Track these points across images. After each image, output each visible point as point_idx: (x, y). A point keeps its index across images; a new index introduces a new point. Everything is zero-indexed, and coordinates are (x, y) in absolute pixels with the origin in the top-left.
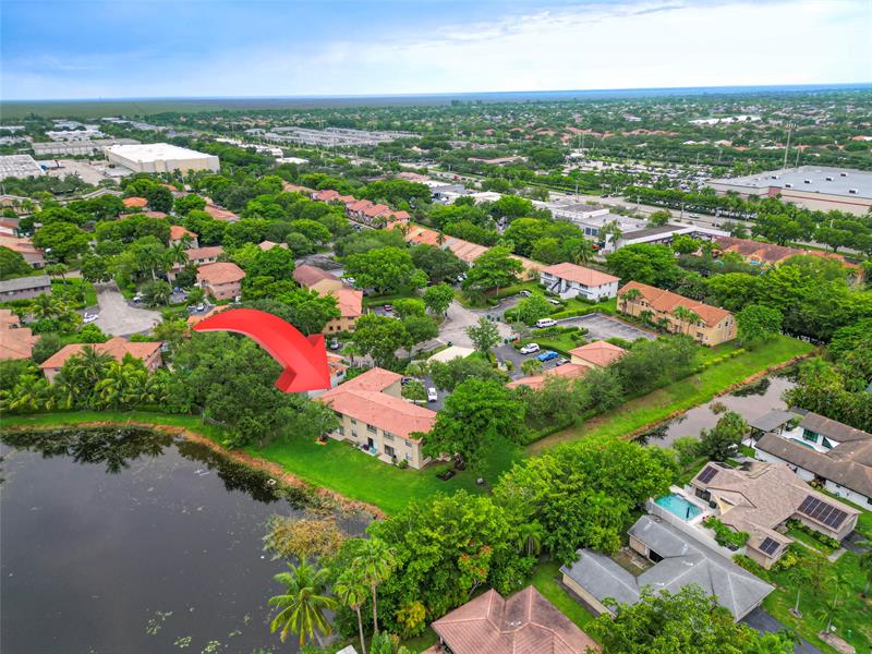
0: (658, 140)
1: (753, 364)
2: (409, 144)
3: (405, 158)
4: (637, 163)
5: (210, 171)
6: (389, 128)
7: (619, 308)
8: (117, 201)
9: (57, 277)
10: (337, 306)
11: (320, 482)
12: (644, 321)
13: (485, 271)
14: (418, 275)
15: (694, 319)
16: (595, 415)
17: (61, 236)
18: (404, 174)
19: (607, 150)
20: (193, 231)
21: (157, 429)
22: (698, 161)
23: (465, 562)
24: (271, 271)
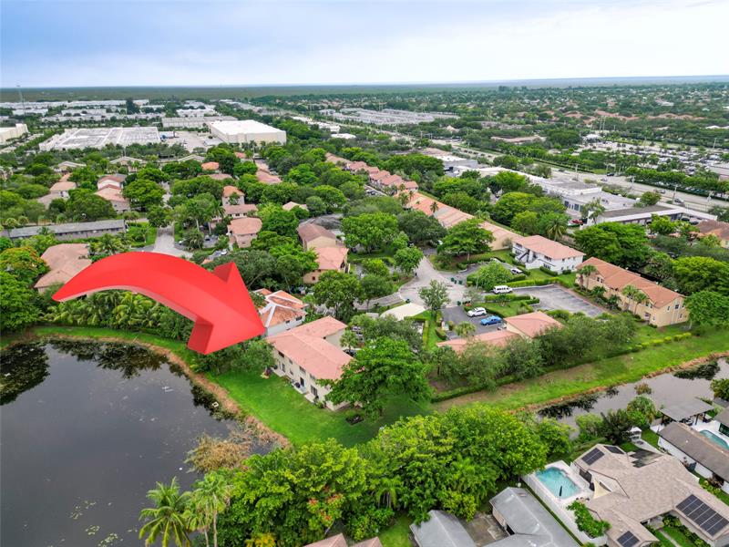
0: (680, 124)
1: (697, 349)
2: (445, 123)
3: (438, 135)
4: (652, 145)
5: (279, 143)
6: (435, 109)
7: (577, 282)
8: (199, 164)
9: (131, 222)
10: (316, 261)
11: (251, 410)
12: (597, 296)
13: (455, 239)
14: (400, 238)
15: (641, 299)
16: (513, 382)
17: (142, 190)
18: (429, 149)
19: (627, 132)
20: (241, 190)
21: (152, 348)
22: (714, 145)
23: (313, 505)
24: (277, 227)
